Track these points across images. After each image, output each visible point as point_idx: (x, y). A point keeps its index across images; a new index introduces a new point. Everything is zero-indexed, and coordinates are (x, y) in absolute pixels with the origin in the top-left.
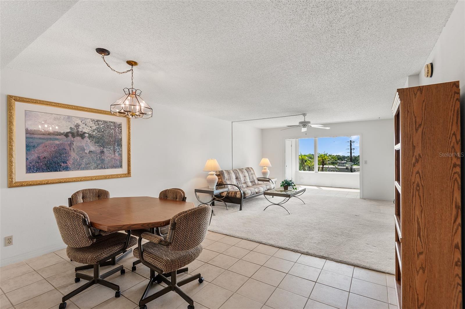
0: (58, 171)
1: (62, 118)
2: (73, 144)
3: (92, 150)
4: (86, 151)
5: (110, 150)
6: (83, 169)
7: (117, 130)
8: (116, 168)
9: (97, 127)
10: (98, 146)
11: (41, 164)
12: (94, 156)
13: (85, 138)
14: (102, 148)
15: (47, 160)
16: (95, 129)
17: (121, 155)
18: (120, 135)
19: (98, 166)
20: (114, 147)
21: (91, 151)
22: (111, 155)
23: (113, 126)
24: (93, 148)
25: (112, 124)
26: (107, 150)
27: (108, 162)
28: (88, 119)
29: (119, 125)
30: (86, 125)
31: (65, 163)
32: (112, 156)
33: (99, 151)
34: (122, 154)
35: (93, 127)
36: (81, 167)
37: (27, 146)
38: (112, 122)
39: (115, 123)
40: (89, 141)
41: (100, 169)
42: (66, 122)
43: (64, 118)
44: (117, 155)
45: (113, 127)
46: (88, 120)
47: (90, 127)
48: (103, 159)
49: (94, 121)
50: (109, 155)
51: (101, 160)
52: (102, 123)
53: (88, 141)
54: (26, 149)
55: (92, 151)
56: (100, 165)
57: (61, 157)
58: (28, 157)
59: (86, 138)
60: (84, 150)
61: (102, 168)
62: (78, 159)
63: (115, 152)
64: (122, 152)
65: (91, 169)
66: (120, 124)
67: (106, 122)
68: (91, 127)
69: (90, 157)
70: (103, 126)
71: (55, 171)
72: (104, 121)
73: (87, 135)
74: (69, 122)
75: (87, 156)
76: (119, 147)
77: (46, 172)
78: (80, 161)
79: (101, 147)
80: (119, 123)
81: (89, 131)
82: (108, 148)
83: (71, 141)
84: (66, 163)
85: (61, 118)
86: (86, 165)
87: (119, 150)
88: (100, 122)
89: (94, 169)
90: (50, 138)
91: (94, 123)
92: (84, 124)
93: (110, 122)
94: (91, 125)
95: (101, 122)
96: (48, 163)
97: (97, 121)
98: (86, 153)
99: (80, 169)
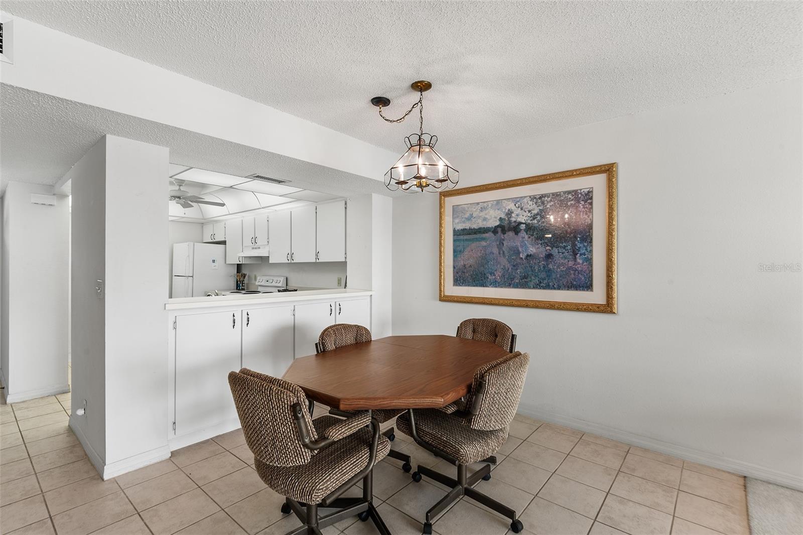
0: (484, 286)
1: (490, 205)
2: (503, 244)
3: (532, 253)
4: (521, 256)
5: (564, 251)
6: (516, 286)
7: (582, 207)
8: (577, 290)
9: (540, 209)
10: (541, 244)
11: (467, 275)
12: (535, 263)
13: (520, 232)
14: (548, 248)
15: (472, 269)
16: (537, 214)
17: (589, 261)
18: (588, 217)
19: (541, 283)
20: (574, 245)
21: (529, 254)
22: (566, 260)
23: (572, 200)
24: (532, 250)
25: (570, 196)
26: (559, 252)
27: (560, 276)
28: (525, 197)
29: (586, 195)
30: (522, 209)
31: (492, 275)
32: (570, 263)
33: (544, 255)
34: (591, 259)
35: (533, 210)
36: (514, 283)
37: (455, 251)
38: (569, 192)
39: (576, 192)
40: (526, 237)
41: (544, 288)
42: (495, 210)
43: (492, 205)
44: (581, 262)
45: (572, 202)
46: (525, 200)
47: (527, 212)
48: (550, 270)
49: (535, 198)
50: (562, 261)
51: (546, 272)
52: (549, 199)
53: (524, 238)
54: (454, 255)
55: (531, 255)
56: (545, 282)
57: (488, 266)
58: (455, 265)
59: (523, 232)
60: (519, 253)
61: (548, 287)
62: (510, 269)
63: (575, 254)
64: (592, 255)
65: (530, 288)
66: (589, 192)
67: (557, 195)
68: (529, 211)
69: (528, 265)
70: (552, 205)
71: (482, 286)
72: (553, 194)
73: (523, 227)
74: (498, 209)
75: (523, 264)
76: (586, 244)
77: (471, 286)
78: (512, 272)
79: (548, 245)
80: (586, 191)
81: (526, 218)
82: (561, 247)
83: (500, 240)
84: (495, 275)
85: (488, 206)
86: (522, 279)
87: (586, 249)
88: (546, 198)
89: (534, 288)
90: (476, 239)
91: (536, 203)
92: (520, 209)
93: (565, 193)
94: (530, 208)
95: (548, 197)
96: (474, 273)
97: (540, 198)
98: (522, 258)
99: (512, 286)
